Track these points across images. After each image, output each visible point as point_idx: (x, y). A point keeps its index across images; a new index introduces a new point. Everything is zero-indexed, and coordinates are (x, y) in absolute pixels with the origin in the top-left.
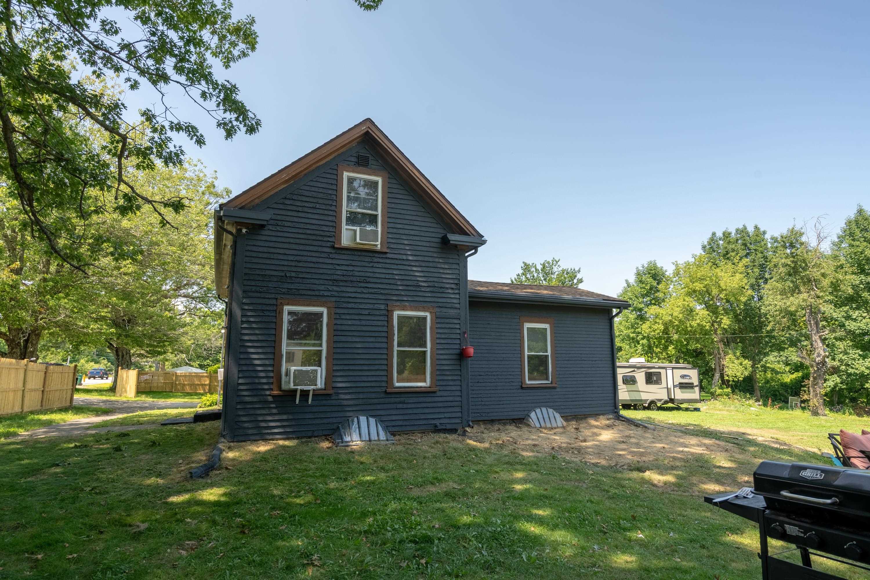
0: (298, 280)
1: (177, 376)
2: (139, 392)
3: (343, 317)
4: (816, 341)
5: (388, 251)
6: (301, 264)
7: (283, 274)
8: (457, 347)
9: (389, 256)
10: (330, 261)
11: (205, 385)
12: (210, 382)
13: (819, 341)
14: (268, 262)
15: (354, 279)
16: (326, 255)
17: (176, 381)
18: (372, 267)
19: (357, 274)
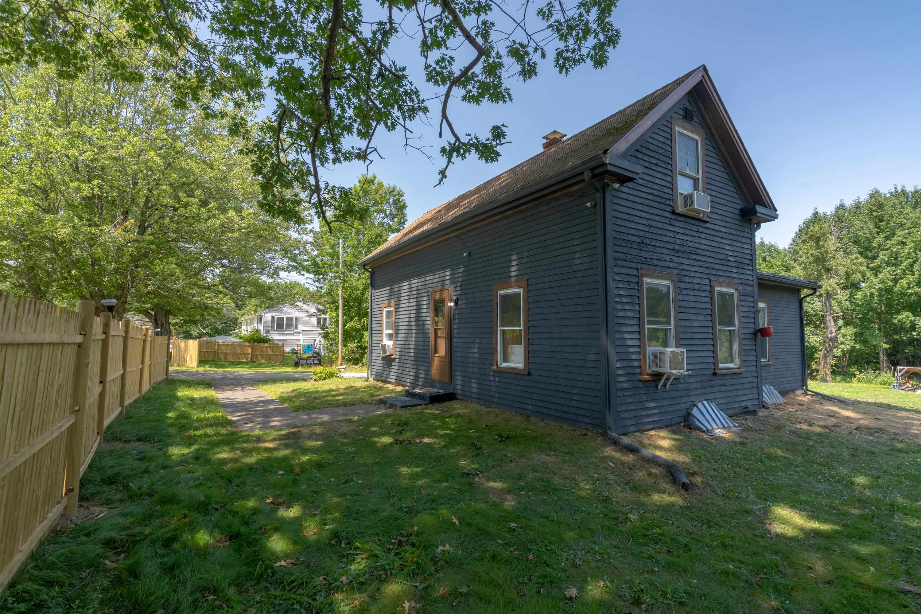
0: (651, 249)
1: (219, 345)
2: (202, 361)
3: (684, 292)
4: (829, 321)
5: (708, 220)
6: (651, 230)
7: (640, 240)
8: (752, 326)
9: (708, 225)
10: (671, 228)
11: (248, 354)
12: (252, 351)
13: (832, 321)
14: (629, 225)
15: (688, 249)
16: (667, 221)
17: (218, 349)
18: (699, 237)
19: (690, 244)
